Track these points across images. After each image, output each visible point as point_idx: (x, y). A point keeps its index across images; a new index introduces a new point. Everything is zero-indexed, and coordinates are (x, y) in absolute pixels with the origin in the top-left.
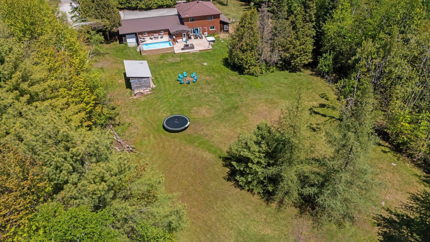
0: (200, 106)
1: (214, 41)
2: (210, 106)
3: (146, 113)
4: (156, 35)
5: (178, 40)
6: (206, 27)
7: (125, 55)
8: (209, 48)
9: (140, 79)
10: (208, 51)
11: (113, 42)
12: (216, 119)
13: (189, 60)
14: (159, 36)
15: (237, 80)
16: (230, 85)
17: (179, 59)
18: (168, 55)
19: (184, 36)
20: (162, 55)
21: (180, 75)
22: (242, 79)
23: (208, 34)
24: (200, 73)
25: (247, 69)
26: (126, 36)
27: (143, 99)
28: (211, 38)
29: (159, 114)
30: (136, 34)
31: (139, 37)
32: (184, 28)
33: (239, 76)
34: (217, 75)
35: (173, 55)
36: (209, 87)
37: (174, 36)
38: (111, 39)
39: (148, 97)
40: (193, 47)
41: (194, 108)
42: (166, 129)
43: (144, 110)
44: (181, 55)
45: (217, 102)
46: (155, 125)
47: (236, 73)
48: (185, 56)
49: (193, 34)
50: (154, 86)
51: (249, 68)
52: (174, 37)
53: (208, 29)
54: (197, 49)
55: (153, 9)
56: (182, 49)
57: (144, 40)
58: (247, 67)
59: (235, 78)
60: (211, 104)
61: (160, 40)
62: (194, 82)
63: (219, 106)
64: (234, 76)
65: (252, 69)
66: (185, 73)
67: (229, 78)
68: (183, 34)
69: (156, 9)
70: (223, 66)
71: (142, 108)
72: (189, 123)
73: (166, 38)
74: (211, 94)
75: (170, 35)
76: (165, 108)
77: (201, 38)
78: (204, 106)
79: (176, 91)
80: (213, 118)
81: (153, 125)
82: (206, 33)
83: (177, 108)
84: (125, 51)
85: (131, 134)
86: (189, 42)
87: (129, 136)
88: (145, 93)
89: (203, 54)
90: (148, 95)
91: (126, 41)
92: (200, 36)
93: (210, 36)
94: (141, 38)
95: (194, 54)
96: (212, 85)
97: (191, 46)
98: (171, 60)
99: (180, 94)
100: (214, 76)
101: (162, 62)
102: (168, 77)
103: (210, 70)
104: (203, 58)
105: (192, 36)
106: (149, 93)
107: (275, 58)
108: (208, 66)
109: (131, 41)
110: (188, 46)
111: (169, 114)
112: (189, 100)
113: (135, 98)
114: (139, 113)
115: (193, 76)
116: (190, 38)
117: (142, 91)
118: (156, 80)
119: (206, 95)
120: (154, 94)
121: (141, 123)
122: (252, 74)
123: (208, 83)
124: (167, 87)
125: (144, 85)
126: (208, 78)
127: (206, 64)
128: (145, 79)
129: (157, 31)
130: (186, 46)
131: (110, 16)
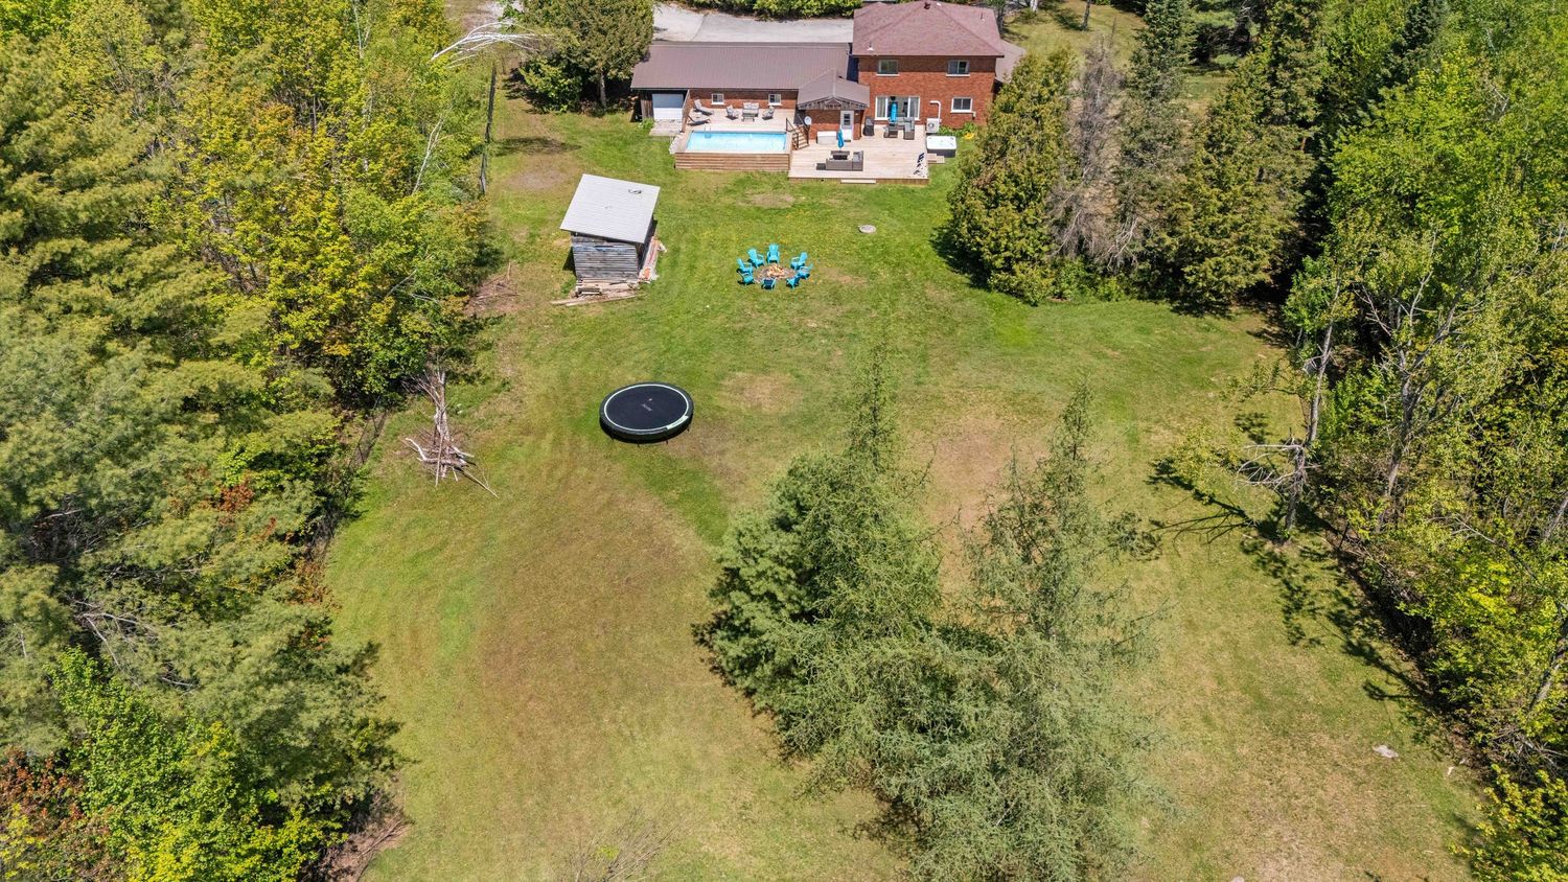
0: (765, 370)
1: (949, 154)
2: (798, 376)
3: (573, 360)
4: (751, 106)
5: (820, 134)
6: (936, 97)
7: (623, 159)
8: (916, 177)
9: (606, 244)
10: (911, 186)
11: (614, 111)
12: (790, 427)
13: (825, 207)
14: (763, 112)
15: (951, 306)
16: (910, 317)
17: (791, 199)
18: (765, 179)
19: (847, 121)
20: (742, 176)
21: (753, 253)
22: (969, 303)
23: (942, 125)
24: (832, 256)
25: (998, 270)
26: (655, 97)
27: (596, 311)
28: (948, 143)
29: (616, 371)
30: (683, 92)
31: (694, 106)
32: (857, 93)
33: (967, 290)
34: (885, 275)
35: (778, 183)
36: (831, 313)
37: (814, 116)
38: (610, 103)
39: (615, 308)
40: (858, 166)
41: (740, 374)
42: (605, 427)
43: (575, 348)
44: (806, 186)
45: (827, 370)
46: (580, 404)
47: (965, 278)
48: (820, 191)
49: (886, 118)
50: (653, 276)
51: (1009, 269)
52: (808, 121)
53: (946, 105)
54: (873, 170)
55: (806, 17)
56: (821, 167)
57: (704, 118)
58: (998, 263)
59: (947, 295)
60: (806, 371)
61: (759, 124)
62: (789, 286)
63: (828, 384)
64: (947, 286)
65: (1024, 273)
66: (773, 247)
67: (923, 293)
68: (843, 113)
69: (815, 16)
70: (928, 247)
71: (573, 340)
72: (684, 418)
73: (783, 117)
74: (825, 335)
75: (801, 113)
76: (645, 355)
77: (910, 136)
78: (777, 374)
79: (713, 307)
80: (784, 419)
81: (574, 403)
82: (935, 122)
83: (684, 364)
84: (633, 148)
85: (489, 416)
86: (851, 148)
87: (481, 421)
88: (611, 295)
89: (888, 195)
90: (617, 301)
91: (652, 114)
92: (908, 129)
93: (948, 134)
94: (697, 111)
95: (853, 188)
96: (848, 307)
97: (856, 159)
98: (762, 198)
99: (721, 318)
100: (873, 275)
101: (728, 200)
102: (715, 253)
103: (873, 252)
104: (876, 208)
105: (876, 127)
106: (623, 295)
107: (1122, 241)
108: (874, 240)
109: (666, 117)
110: (845, 158)
111: (646, 376)
112: (739, 344)
113: (571, 302)
114: (554, 355)
115: (795, 264)
116: (869, 131)
117: (602, 286)
118: (670, 262)
119: (805, 337)
120: (639, 303)
121: (543, 388)
122: (1017, 293)
123: (836, 297)
124: (693, 286)
125: (615, 265)
126: (847, 279)
127: (869, 230)
128: (621, 248)
129: (761, 91)
130: (836, 157)
131: (611, 23)
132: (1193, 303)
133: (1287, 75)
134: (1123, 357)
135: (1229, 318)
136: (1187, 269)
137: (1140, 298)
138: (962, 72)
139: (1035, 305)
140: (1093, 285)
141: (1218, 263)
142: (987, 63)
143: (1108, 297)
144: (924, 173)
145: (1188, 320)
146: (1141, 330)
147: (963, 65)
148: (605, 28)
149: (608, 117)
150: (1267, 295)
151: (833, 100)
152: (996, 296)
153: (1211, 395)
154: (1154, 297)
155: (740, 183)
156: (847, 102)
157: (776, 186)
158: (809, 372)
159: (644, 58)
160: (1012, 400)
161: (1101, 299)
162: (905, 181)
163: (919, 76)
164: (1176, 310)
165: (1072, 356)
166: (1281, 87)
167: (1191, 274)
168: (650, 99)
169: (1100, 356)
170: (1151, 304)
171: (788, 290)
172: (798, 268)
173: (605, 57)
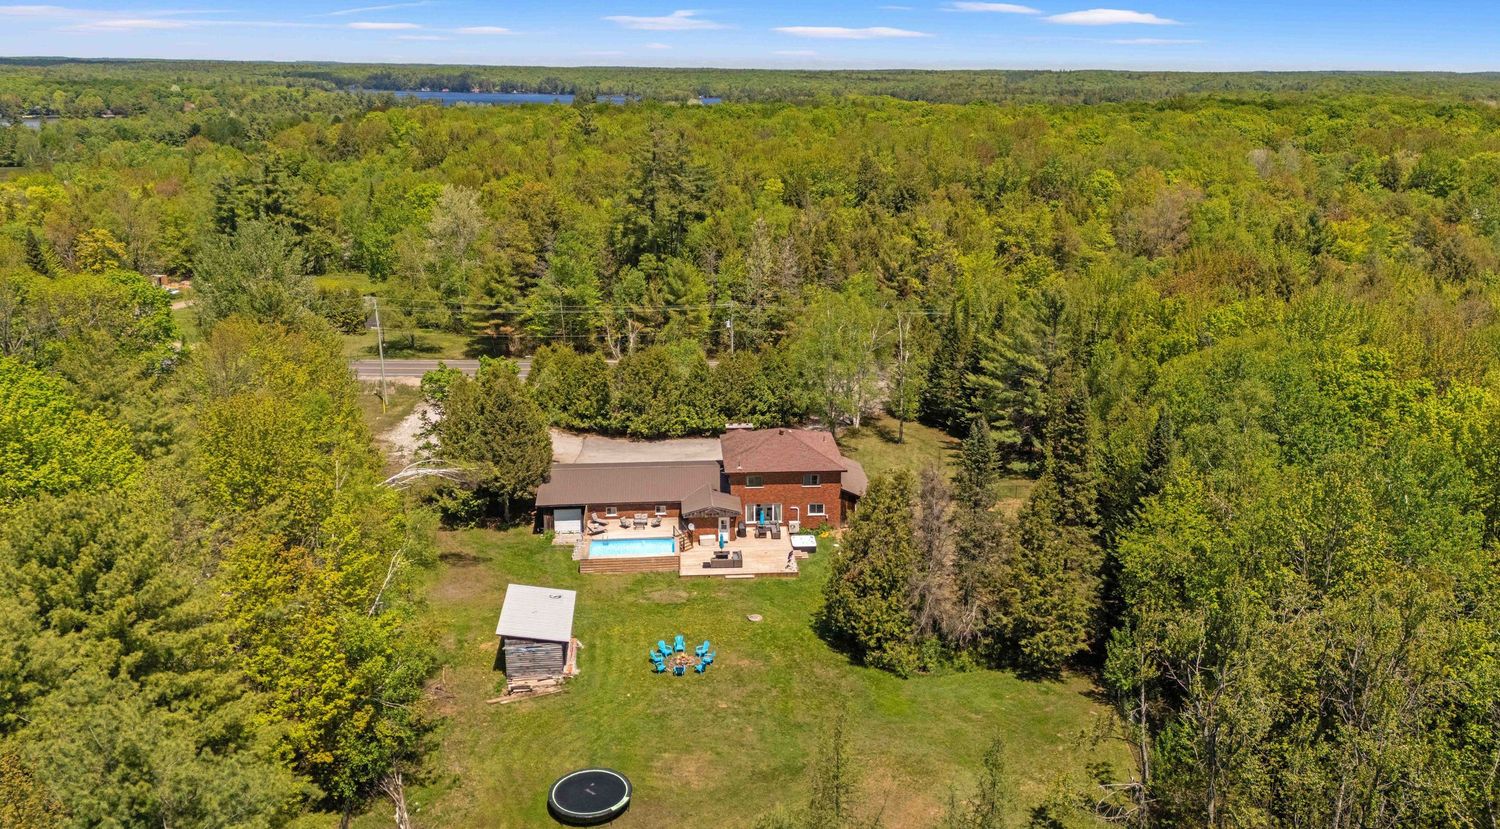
0: (688, 750)
1: (811, 550)
2: (718, 754)
3: (515, 754)
4: (641, 516)
5: (702, 537)
6: (795, 504)
7: (533, 568)
8: (787, 571)
9: (536, 645)
10: (784, 579)
11: (518, 525)
12: (719, 800)
13: (715, 600)
14: (651, 521)
15: (836, 681)
16: (805, 693)
17: (684, 595)
18: (659, 578)
19: (724, 527)
20: (639, 576)
21: (662, 644)
22: (851, 678)
23: (801, 526)
24: (729, 644)
25: (873, 649)
26: (556, 512)
27: (528, 707)
28: (809, 541)
29: (555, 761)
30: (582, 508)
31: (591, 518)
32: (730, 502)
33: (848, 667)
34: (777, 658)
35: (672, 581)
36: (736, 694)
37: (695, 524)
38: (513, 518)
39: (545, 703)
40: (738, 563)
41: (666, 755)
42: (553, 812)
43: (516, 741)
44: (695, 582)
45: (742, 745)
46: (527, 795)
47: (844, 657)
48: (708, 587)
49: (755, 522)
50: (576, 671)
51: (880, 647)
52: (691, 527)
53: (804, 510)
54: (751, 567)
55: (671, 437)
56: (706, 565)
57: (601, 528)
58: (872, 643)
59: (832, 673)
60: (724, 748)
61: (649, 532)
62: (697, 672)
63: (745, 759)
64: (831, 665)
65: (894, 652)
66: (679, 638)
67: (812, 672)
68: (720, 519)
69: (679, 437)
70: (810, 632)
71: (511, 734)
72: (625, 799)
73: (669, 525)
74: (736, 714)
75: (684, 521)
76: (578, 744)
77: (776, 536)
78: (699, 752)
79: (633, 695)
80: (711, 794)
81: (521, 794)
82: (795, 523)
83: (615, 749)
84: (538, 557)
85: (446, 812)
86: (731, 548)
87: (438, 818)
88: (540, 691)
89: (766, 586)
90: (546, 696)
91: (553, 526)
92: (774, 531)
93: (807, 533)
94: (595, 522)
95: (737, 582)
96: (750, 688)
97: (736, 558)
98: (659, 594)
99: (641, 706)
100: (767, 658)
101: (630, 598)
102: (628, 647)
103: (764, 638)
104: (758, 599)
105: (748, 529)
106: (551, 690)
107: (967, 621)
108: (763, 625)
109: (566, 529)
110: (726, 557)
111: (582, 763)
112: (662, 727)
113: (505, 700)
114: (496, 750)
115: (699, 652)
116: (742, 534)
117: (532, 683)
118: (588, 657)
119: (718, 717)
120: (566, 696)
121: (491, 782)
122: (889, 668)
123: (739, 678)
124: (613, 677)
125: (542, 663)
126: (745, 663)
127: (757, 618)
128: (549, 647)
129: (648, 504)
130: (718, 557)
131: (519, 453)
132: (1033, 670)
133: (1071, 489)
134: (985, 720)
135: (1062, 682)
136: (1023, 642)
137: (989, 668)
138: (815, 483)
139: (906, 678)
140: (950, 659)
141: (1046, 637)
142: (834, 477)
143: (962, 669)
144: (794, 568)
145: (1030, 685)
146: (995, 696)
147: (815, 478)
148: (514, 458)
149: (512, 531)
150: (1090, 661)
151: (712, 510)
152: (873, 671)
153: (1061, 748)
154: (1000, 667)
155: (638, 582)
156: (725, 512)
157: (670, 584)
158: (726, 748)
159: (545, 480)
160: (903, 761)
161: (957, 670)
162: (779, 574)
163: (780, 487)
164: (1020, 677)
165: (945, 721)
166: (1069, 498)
167: (1026, 646)
168: (552, 514)
169: (966, 719)
170: (999, 673)
171: (696, 676)
172: (703, 655)
173: (513, 481)
